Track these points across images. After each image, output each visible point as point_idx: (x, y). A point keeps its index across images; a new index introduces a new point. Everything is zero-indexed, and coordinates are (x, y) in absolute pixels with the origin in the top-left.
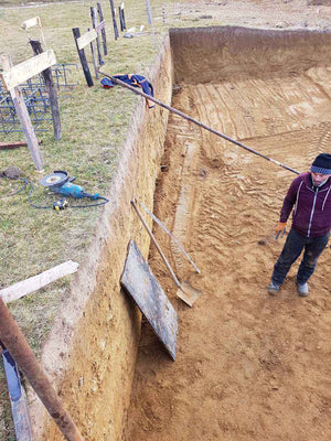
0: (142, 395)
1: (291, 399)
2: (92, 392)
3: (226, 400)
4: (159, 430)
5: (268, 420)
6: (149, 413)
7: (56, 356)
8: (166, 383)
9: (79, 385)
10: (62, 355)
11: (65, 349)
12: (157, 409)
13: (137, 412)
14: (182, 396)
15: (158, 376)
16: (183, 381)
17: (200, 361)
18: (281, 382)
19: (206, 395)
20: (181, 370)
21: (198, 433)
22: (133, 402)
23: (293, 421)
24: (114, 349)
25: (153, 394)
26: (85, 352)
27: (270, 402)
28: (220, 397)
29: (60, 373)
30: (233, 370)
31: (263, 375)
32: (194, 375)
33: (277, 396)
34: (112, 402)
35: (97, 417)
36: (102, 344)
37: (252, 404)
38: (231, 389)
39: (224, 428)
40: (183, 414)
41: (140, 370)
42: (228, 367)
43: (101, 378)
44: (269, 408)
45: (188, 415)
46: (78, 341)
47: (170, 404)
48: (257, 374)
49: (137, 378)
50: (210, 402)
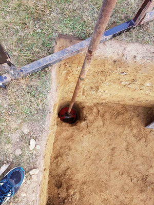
0: (127, 110)
1: (127, 188)
2: (121, 82)
3: (126, 153)
4: (111, 118)
5: (116, 172)
6: (118, 114)
7: (134, 53)
8: (133, 123)
9: (122, 73)
10: (135, 57)
11: (138, 59)
12: (120, 117)
13: (119, 109)
14: (127, 130)
15: (137, 118)
16: (135, 131)
17: (146, 141)
18: (135, 185)
19: (128, 143)
20: (140, 131)
21: (110, 137)
22: (124, 106)
23: (116, 185)
24: (147, 92)
25: (127, 115)
26: (140, 72)
27: (125, 176)
28: (127, 150)
29: (124, 58)
30: (141, 159)
31: (139, 175)
32: (138, 137)
33: (128, 180)
34: (119, 94)
35: (111, 87)
36: (148, 84)
37: (124, 166)
38: (131, 156)
39: (113, 149)
40: (119, 130)
41: (139, 109)
42: (143, 157)
43: (129, 86)
44: (122, 174)
45: (118, 133)
46: (145, 66)
47: (123, 124)
48: (140, 172)
49: (135, 108)
50: (125, 144)
